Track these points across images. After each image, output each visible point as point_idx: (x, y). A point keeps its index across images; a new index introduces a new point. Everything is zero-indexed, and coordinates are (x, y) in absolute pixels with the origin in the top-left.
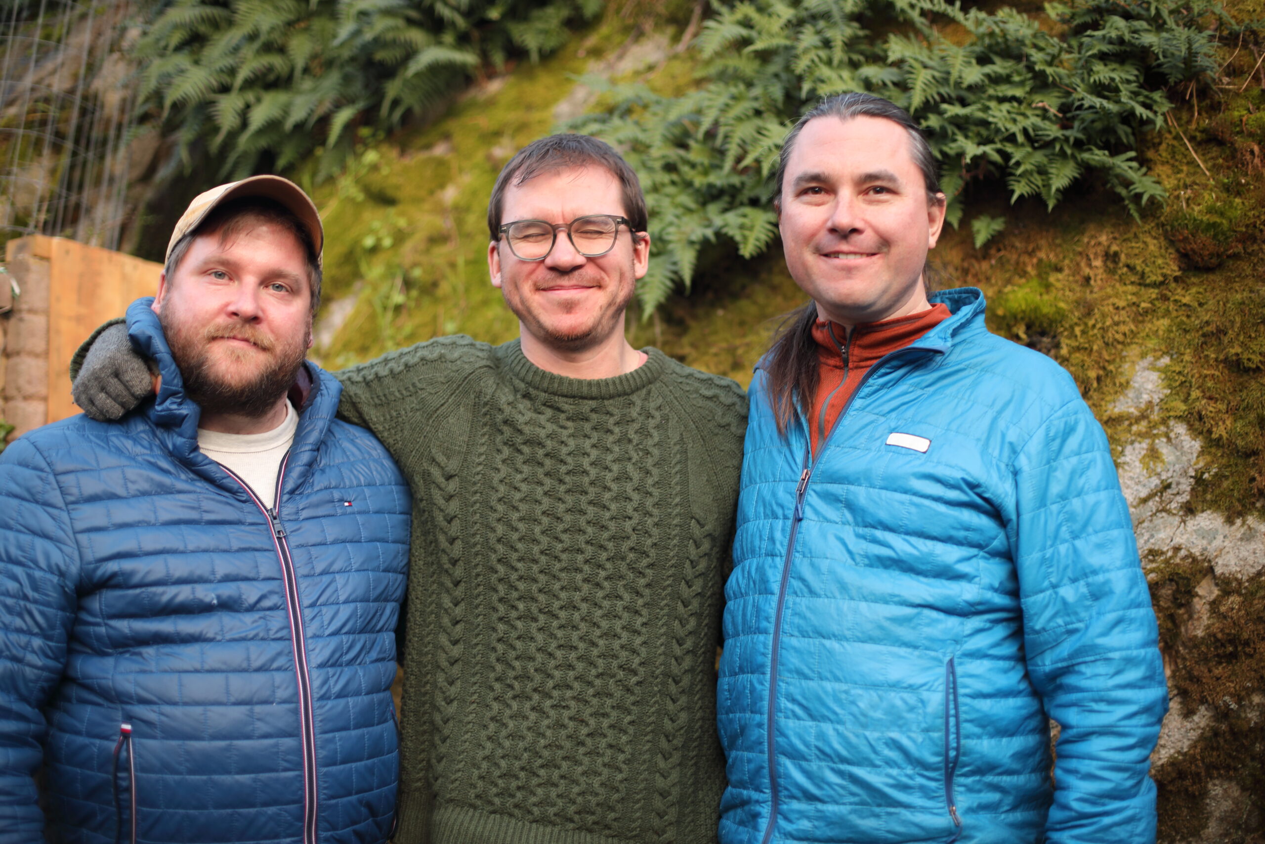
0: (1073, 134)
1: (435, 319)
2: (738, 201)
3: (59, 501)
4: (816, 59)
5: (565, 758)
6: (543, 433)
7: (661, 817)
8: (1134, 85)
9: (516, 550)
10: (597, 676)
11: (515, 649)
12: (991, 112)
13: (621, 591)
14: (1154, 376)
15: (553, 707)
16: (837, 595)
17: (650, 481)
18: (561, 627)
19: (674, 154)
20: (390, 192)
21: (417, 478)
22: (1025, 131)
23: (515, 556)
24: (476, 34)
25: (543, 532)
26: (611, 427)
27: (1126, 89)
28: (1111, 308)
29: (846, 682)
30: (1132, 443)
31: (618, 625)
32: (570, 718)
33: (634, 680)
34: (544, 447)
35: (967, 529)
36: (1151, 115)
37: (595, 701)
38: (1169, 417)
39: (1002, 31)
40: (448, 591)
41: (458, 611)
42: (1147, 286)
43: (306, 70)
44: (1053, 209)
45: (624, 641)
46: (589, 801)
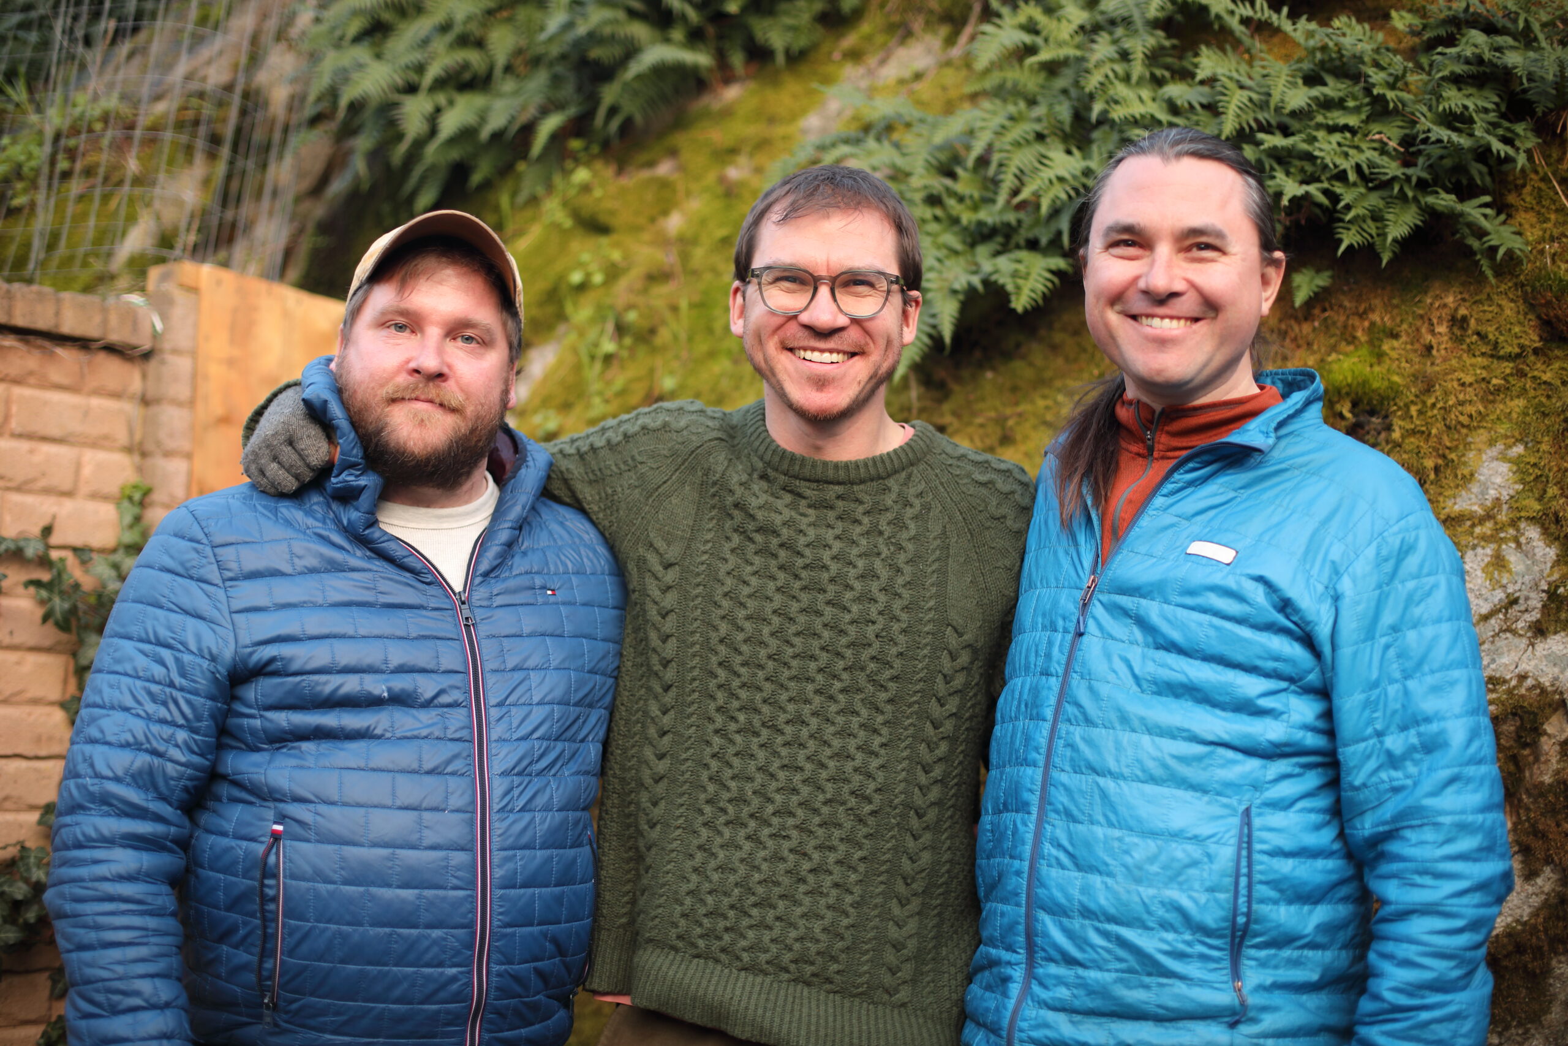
0: (1415, 172)
1: (652, 371)
2: (1013, 242)
3: (215, 577)
4: (1111, 75)
5: (782, 897)
6: (778, 520)
7: (894, 974)
8: (1493, 114)
9: (740, 653)
10: (825, 803)
11: (731, 767)
12: (1317, 144)
13: (858, 706)
14: (1504, 468)
15: (771, 836)
16: (1118, 726)
17: (900, 581)
18: (786, 744)
19: (938, 184)
20: (603, 218)
21: (631, 566)
22: (1358, 168)
23: (738, 659)
24: (711, 30)
25: (772, 634)
26: (860, 517)
27: (1482, 120)
28: (1455, 384)
29: (1121, 828)
30: (1474, 547)
31: (852, 744)
32: (791, 851)
33: (868, 808)
34: (779, 535)
35: (1277, 659)
36: (1511, 151)
37: (820, 832)
38: (1520, 518)
39: (1336, 45)
40: (656, 697)
41: (667, 720)
42: (1500, 358)
43: (508, 69)
44: (1389, 263)
45: (858, 763)
46: (808, 949)
